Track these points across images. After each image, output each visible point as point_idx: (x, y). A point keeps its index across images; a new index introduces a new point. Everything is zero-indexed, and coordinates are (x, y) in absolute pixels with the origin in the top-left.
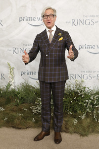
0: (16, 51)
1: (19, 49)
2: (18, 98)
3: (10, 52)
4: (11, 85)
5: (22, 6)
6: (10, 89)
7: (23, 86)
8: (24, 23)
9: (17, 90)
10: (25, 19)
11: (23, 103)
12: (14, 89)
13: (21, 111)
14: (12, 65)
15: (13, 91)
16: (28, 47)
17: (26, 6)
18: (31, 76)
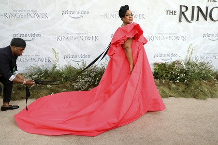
0: (60, 38)
1: (62, 37)
2: (62, 77)
3: (54, 39)
4: (56, 67)
5: (64, 2)
6: (56, 70)
7: (66, 67)
8: (66, 16)
9: (62, 71)
10: (67, 13)
11: (67, 81)
12: (59, 70)
13: (65, 87)
14: (57, 51)
15: (58, 72)
16: (69, 35)
17: (67, 2)
18: (73, 59)
